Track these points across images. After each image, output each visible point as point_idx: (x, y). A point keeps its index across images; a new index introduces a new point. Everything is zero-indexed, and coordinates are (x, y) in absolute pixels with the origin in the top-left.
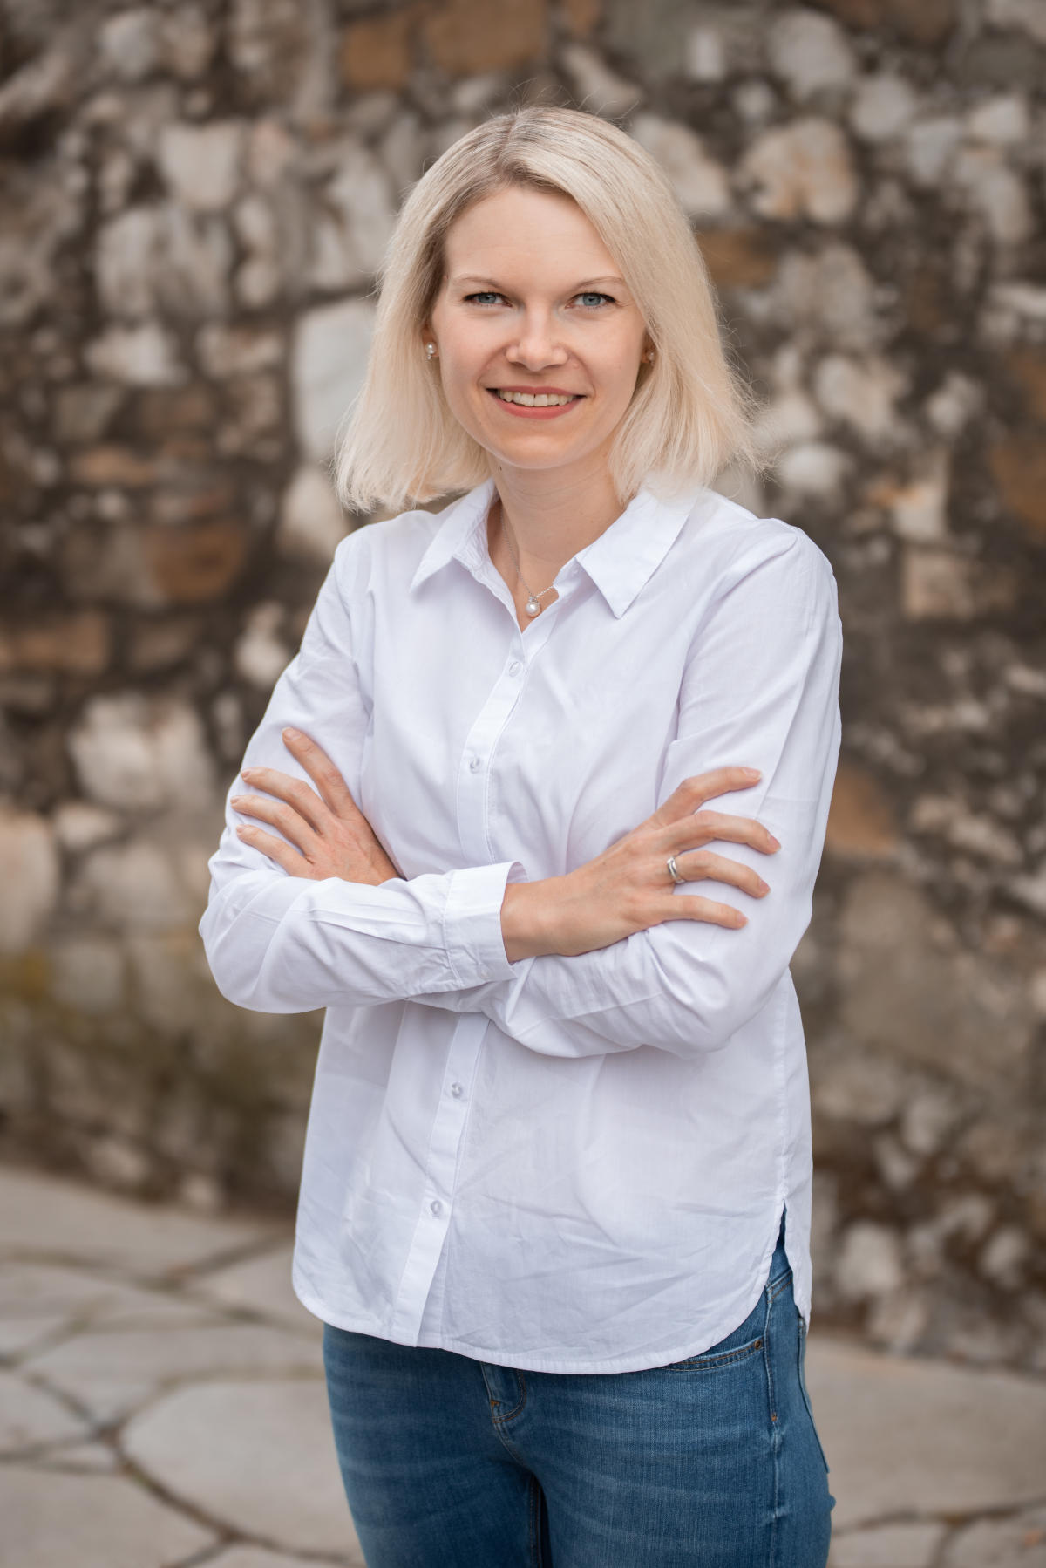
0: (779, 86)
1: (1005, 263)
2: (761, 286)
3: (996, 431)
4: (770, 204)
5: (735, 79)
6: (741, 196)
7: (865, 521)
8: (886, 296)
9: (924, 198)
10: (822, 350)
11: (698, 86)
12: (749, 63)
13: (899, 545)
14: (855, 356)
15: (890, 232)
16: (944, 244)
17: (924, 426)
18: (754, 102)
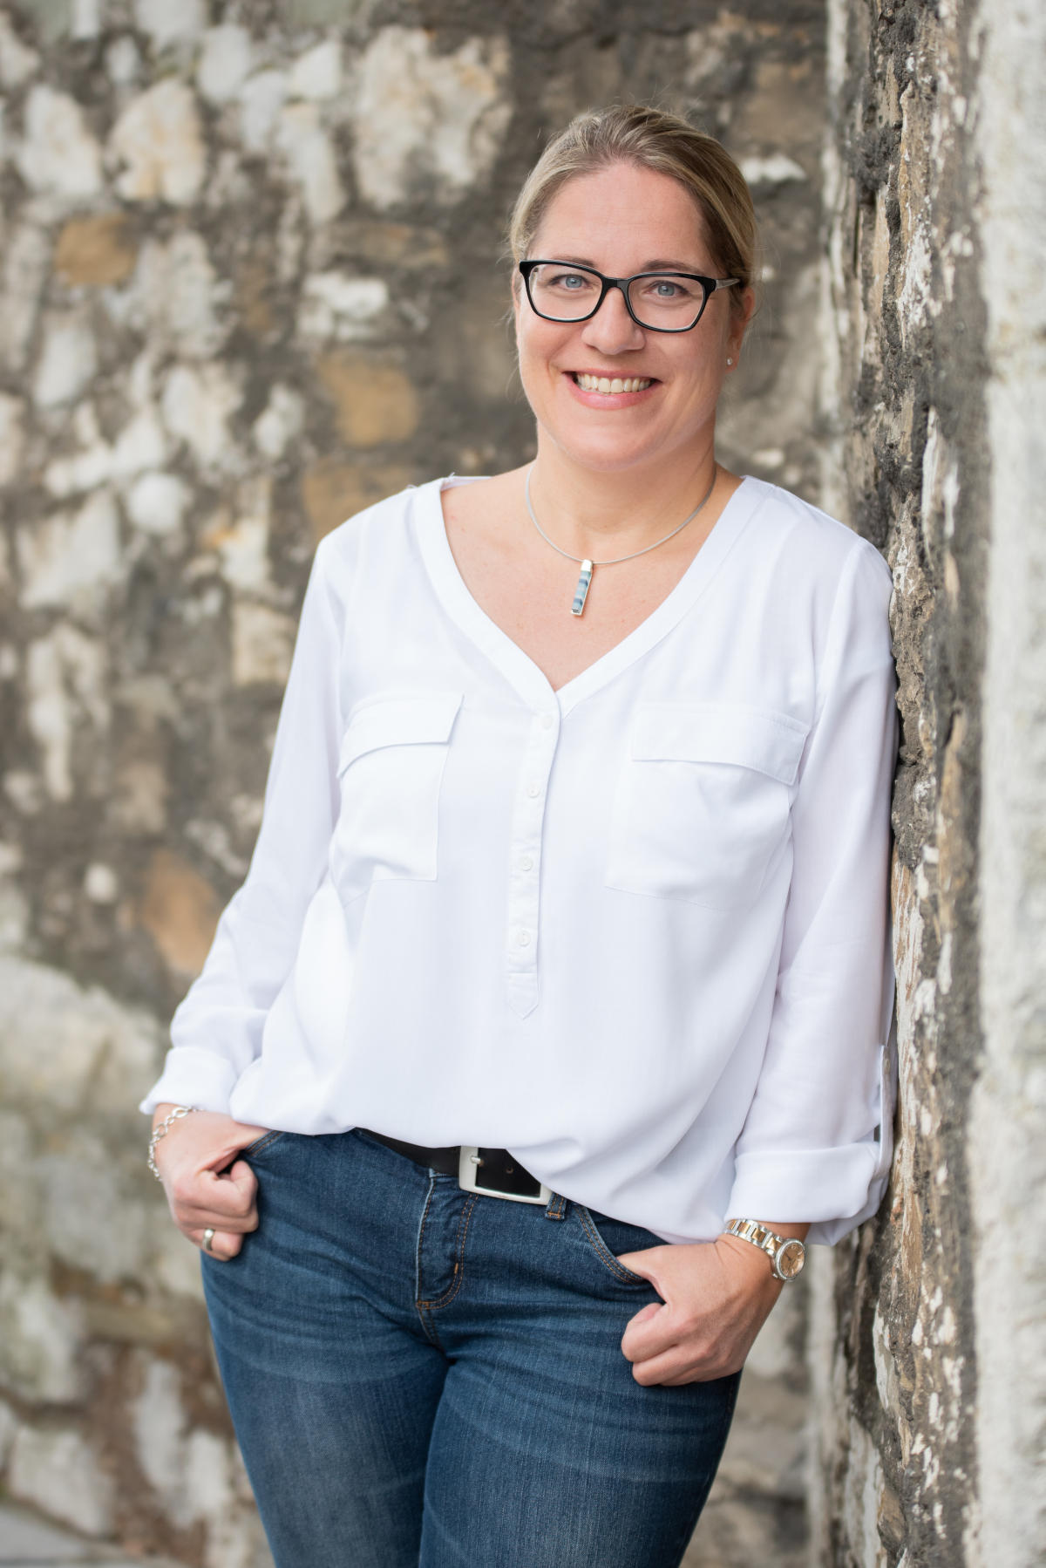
0: (143, 43)
1: (321, 246)
2: (121, 286)
3: (309, 452)
4: (132, 186)
5: (108, 37)
6: (111, 174)
7: (202, 566)
8: (223, 292)
9: (254, 167)
10: (169, 361)
11: (80, 46)
12: (119, 17)
13: (230, 596)
14: (195, 364)
15: (227, 213)
16: (270, 225)
17: (252, 449)
18: (122, 61)
